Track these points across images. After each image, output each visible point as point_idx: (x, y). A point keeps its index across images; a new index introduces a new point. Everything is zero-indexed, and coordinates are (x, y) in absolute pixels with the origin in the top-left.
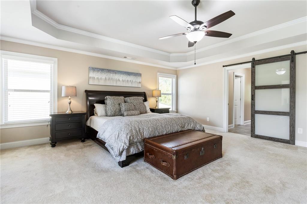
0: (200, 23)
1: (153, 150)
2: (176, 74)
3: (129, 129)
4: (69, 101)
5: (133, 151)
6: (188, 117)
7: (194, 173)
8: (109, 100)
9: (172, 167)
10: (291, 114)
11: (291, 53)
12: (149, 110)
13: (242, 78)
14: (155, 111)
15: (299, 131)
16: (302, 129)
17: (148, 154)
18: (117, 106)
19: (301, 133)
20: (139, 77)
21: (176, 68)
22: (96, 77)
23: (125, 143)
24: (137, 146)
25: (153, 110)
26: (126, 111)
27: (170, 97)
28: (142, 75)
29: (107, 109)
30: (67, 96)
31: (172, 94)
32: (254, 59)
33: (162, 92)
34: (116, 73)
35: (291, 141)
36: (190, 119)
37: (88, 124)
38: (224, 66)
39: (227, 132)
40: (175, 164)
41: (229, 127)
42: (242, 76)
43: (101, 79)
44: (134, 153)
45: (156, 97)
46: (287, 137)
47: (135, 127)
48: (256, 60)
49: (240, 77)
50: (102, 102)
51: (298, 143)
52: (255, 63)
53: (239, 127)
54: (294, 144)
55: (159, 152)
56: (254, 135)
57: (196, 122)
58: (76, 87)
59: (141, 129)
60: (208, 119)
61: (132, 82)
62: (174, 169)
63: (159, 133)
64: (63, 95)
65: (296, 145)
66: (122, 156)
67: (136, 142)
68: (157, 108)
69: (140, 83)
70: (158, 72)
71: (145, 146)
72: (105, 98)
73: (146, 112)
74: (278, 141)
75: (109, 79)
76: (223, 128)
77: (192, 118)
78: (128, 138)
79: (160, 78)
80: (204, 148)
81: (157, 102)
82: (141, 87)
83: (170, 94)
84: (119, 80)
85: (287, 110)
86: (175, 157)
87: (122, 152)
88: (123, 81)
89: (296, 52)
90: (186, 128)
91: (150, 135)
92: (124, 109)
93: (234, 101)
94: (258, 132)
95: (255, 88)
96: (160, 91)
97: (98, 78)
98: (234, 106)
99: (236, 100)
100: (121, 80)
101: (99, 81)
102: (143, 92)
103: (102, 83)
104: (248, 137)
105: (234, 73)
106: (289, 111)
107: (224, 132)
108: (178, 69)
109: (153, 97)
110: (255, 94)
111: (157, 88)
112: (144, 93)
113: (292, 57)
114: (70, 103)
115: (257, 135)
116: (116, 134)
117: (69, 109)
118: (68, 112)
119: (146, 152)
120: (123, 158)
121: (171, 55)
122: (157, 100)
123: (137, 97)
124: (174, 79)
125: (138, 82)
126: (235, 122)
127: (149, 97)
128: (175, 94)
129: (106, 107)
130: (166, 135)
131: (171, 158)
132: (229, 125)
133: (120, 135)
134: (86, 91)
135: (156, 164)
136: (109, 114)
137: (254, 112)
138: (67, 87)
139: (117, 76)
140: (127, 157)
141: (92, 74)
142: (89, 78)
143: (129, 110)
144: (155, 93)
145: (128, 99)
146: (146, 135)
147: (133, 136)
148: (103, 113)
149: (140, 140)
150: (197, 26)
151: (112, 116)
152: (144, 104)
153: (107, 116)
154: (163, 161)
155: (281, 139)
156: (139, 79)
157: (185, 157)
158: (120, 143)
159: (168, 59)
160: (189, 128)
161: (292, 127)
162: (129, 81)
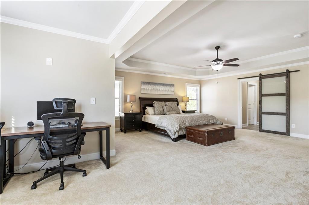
0: (221, 60)
1: (192, 132)
2: (200, 83)
3: (178, 120)
4: (131, 105)
5: (181, 133)
6: (212, 116)
7: (217, 144)
8: (156, 104)
9: (205, 140)
10: (287, 114)
11: (286, 71)
12: (181, 112)
13: (255, 86)
14: (185, 112)
15: (292, 126)
16: (294, 125)
17: (189, 135)
18: (161, 108)
19: (294, 127)
20: (173, 88)
21: (200, 79)
22: (145, 88)
23: (177, 128)
24: (183, 131)
25: (184, 112)
26: (167, 112)
27: (195, 101)
28: (175, 85)
29: (155, 110)
30: (130, 102)
31: (197, 99)
32: (261, 74)
33: (190, 98)
34: (157, 85)
35: (287, 133)
36: (212, 117)
37: (143, 120)
38: (238, 79)
39: (241, 129)
40: (206, 138)
41: (243, 126)
42: (255, 85)
43: (148, 89)
44: (181, 134)
45: (185, 102)
46: (284, 131)
47: (181, 120)
48: (262, 75)
49: (254, 86)
50: (152, 105)
51: (292, 134)
52: (261, 77)
53: (253, 126)
54: (289, 135)
55: (197, 133)
56: (261, 130)
57: (217, 119)
58: (135, 96)
59: (184, 121)
60: (226, 119)
61: (168, 91)
62: (206, 141)
63: (194, 124)
64: (128, 101)
65: (290, 136)
66: (176, 135)
67: (182, 128)
68: (186, 110)
69: (173, 91)
70: (186, 83)
71: (187, 131)
72: (154, 103)
73: (180, 113)
74: (278, 134)
75: (153, 89)
76: (238, 125)
77: (214, 117)
78: (179, 125)
79: (187, 87)
80: (223, 132)
81: (186, 105)
82: (174, 94)
83: (195, 100)
84: (160, 90)
85: (284, 111)
86: (207, 134)
87: (176, 133)
88: (162, 90)
89: (290, 71)
90: (210, 123)
91: (189, 125)
92: (166, 110)
93: (248, 105)
94: (264, 128)
95: (261, 95)
96: (188, 97)
97: (146, 89)
98: (248, 110)
99: (250, 105)
100: (161, 90)
101: (147, 91)
102: (175, 98)
103: (149, 92)
104: (257, 132)
105: (247, 83)
106: (285, 112)
107: (239, 129)
108: (201, 80)
109: (183, 102)
110: (261, 99)
111: (186, 95)
112: (177, 99)
113: (287, 74)
114: (132, 106)
115: (263, 130)
116: (171, 123)
117: (131, 110)
118: (131, 112)
119: (187, 135)
120: (176, 136)
121: (197, 70)
122: (186, 104)
123: (173, 102)
124: (198, 88)
125: (172, 91)
126: (249, 122)
127: (180, 102)
128: (199, 99)
129: (154, 109)
130: (198, 125)
131: (205, 135)
132: (243, 124)
133: (174, 124)
134: (140, 98)
135: (194, 140)
136: (157, 113)
137: (261, 113)
138: (131, 96)
139: (158, 87)
140: (178, 136)
141: (143, 87)
142: (141, 89)
143: (169, 111)
144: (185, 99)
145: (167, 103)
146: (187, 125)
147: (181, 124)
148: (153, 113)
149: (184, 127)
150: (218, 62)
151: (159, 115)
152: (178, 107)
153: (155, 114)
154: (200, 138)
155: (280, 132)
156: (172, 89)
157: (212, 135)
158: (175, 128)
159: (195, 73)
160: (213, 123)
161: (287, 123)
162: (166, 90)
